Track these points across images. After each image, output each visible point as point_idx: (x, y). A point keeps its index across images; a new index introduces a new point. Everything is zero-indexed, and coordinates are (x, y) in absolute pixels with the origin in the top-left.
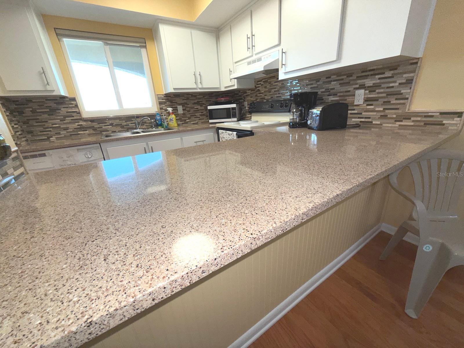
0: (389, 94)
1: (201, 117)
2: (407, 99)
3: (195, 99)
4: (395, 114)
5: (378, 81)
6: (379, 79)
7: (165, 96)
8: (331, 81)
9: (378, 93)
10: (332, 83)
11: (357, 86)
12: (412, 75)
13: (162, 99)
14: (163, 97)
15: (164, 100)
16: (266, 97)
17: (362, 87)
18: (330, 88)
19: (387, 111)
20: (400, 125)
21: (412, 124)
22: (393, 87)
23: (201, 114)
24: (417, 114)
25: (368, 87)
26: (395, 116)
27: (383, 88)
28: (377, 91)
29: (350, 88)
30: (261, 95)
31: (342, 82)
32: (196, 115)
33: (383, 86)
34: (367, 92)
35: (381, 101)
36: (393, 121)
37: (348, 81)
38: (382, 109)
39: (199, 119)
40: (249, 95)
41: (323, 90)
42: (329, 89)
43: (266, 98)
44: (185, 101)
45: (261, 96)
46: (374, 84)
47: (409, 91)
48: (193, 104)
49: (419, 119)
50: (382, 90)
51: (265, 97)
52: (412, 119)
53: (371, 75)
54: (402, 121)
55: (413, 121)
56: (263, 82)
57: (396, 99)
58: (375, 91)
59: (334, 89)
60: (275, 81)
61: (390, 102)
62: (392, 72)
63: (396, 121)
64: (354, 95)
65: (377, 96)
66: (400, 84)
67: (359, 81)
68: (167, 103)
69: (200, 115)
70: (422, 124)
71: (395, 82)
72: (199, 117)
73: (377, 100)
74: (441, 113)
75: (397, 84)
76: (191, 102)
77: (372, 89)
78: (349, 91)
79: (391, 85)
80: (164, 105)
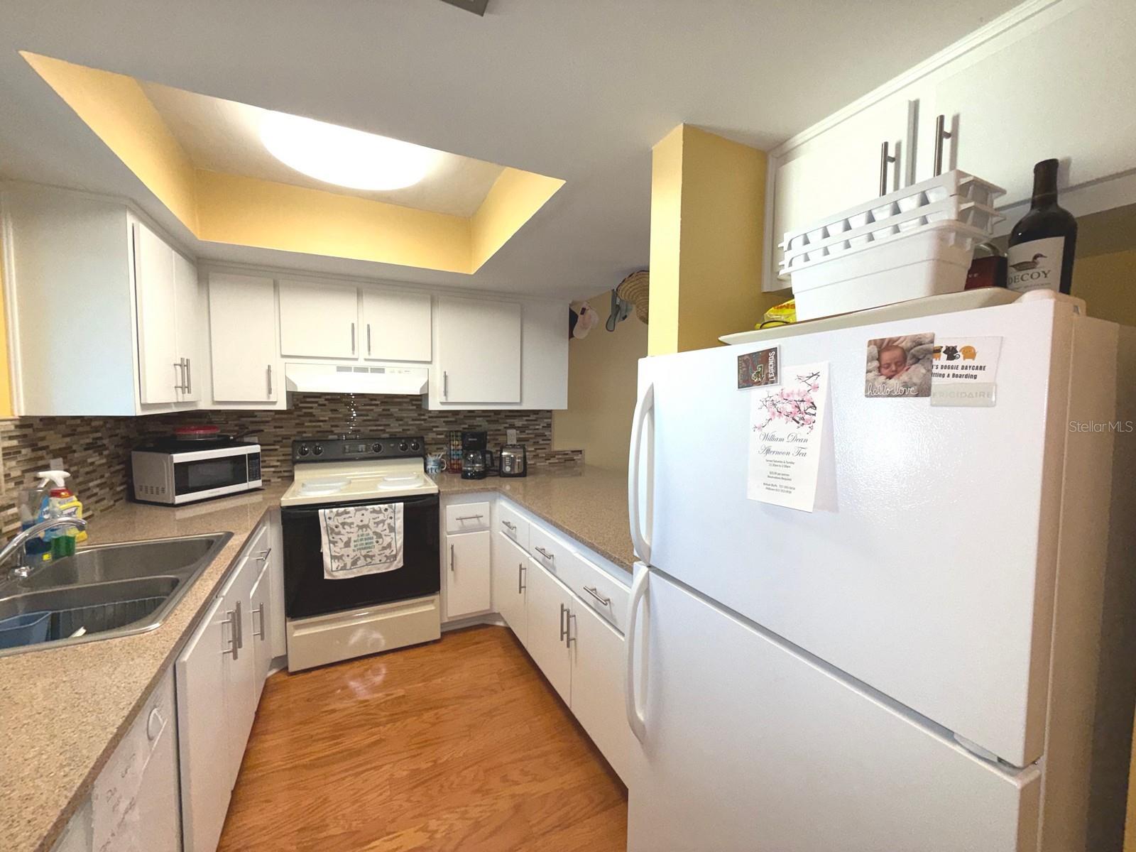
0: (537, 435)
1: (101, 493)
2: (550, 440)
3: (87, 432)
4: (545, 453)
5: (525, 423)
6: (527, 420)
7: (17, 423)
8: (476, 417)
9: (528, 434)
10: (478, 419)
11: (507, 425)
12: (550, 420)
13: (11, 438)
14: (13, 428)
15: (15, 443)
16: (336, 430)
17: (512, 427)
18: (475, 424)
19: (538, 451)
20: (550, 463)
21: (557, 461)
22: (538, 429)
23: (98, 482)
24: (558, 453)
25: (519, 427)
26: (544, 455)
27: (530, 430)
28: (527, 431)
29: (501, 427)
30: (321, 424)
31: (489, 419)
32: (89, 489)
33: (531, 427)
34: (518, 432)
35: (532, 441)
36: (543, 460)
37: (496, 419)
38: (533, 449)
39: (97, 502)
40: (267, 422)
41: (466, 426)
42: (473, 426)
43: (336, 432)
44: (68, 439)
45: (320, 426)
46: (523, 425)
47: (549, 433)
48: (86, 449)
49: (560, 456)
50: (530, 432)
51: (333, 429)
52: (557, 456)
53: (519, 416)
54: (549, 459)
55: (558, 459)
56: (326, 400)
57: (543, 440)
58: (524, 432)
59: (480, 426)
60: (366, 403)
61: (538, 442)
62: (535, 416)
63: (546, 460)
64: (506, 435)
65: (527, 436)
66: (543, 427)
67: (508, 421)
68: (24, 451)
69: (98, 486)
70: (563, 461)
71: (539, 425)
72: (96, 494)
73: (528, 441)
74: (573, 452)
75: (541, 427)
76: (82, 442)
77: (522, 429)
78: (499, 430)
79: (537, 427)
80: (13, 463)
